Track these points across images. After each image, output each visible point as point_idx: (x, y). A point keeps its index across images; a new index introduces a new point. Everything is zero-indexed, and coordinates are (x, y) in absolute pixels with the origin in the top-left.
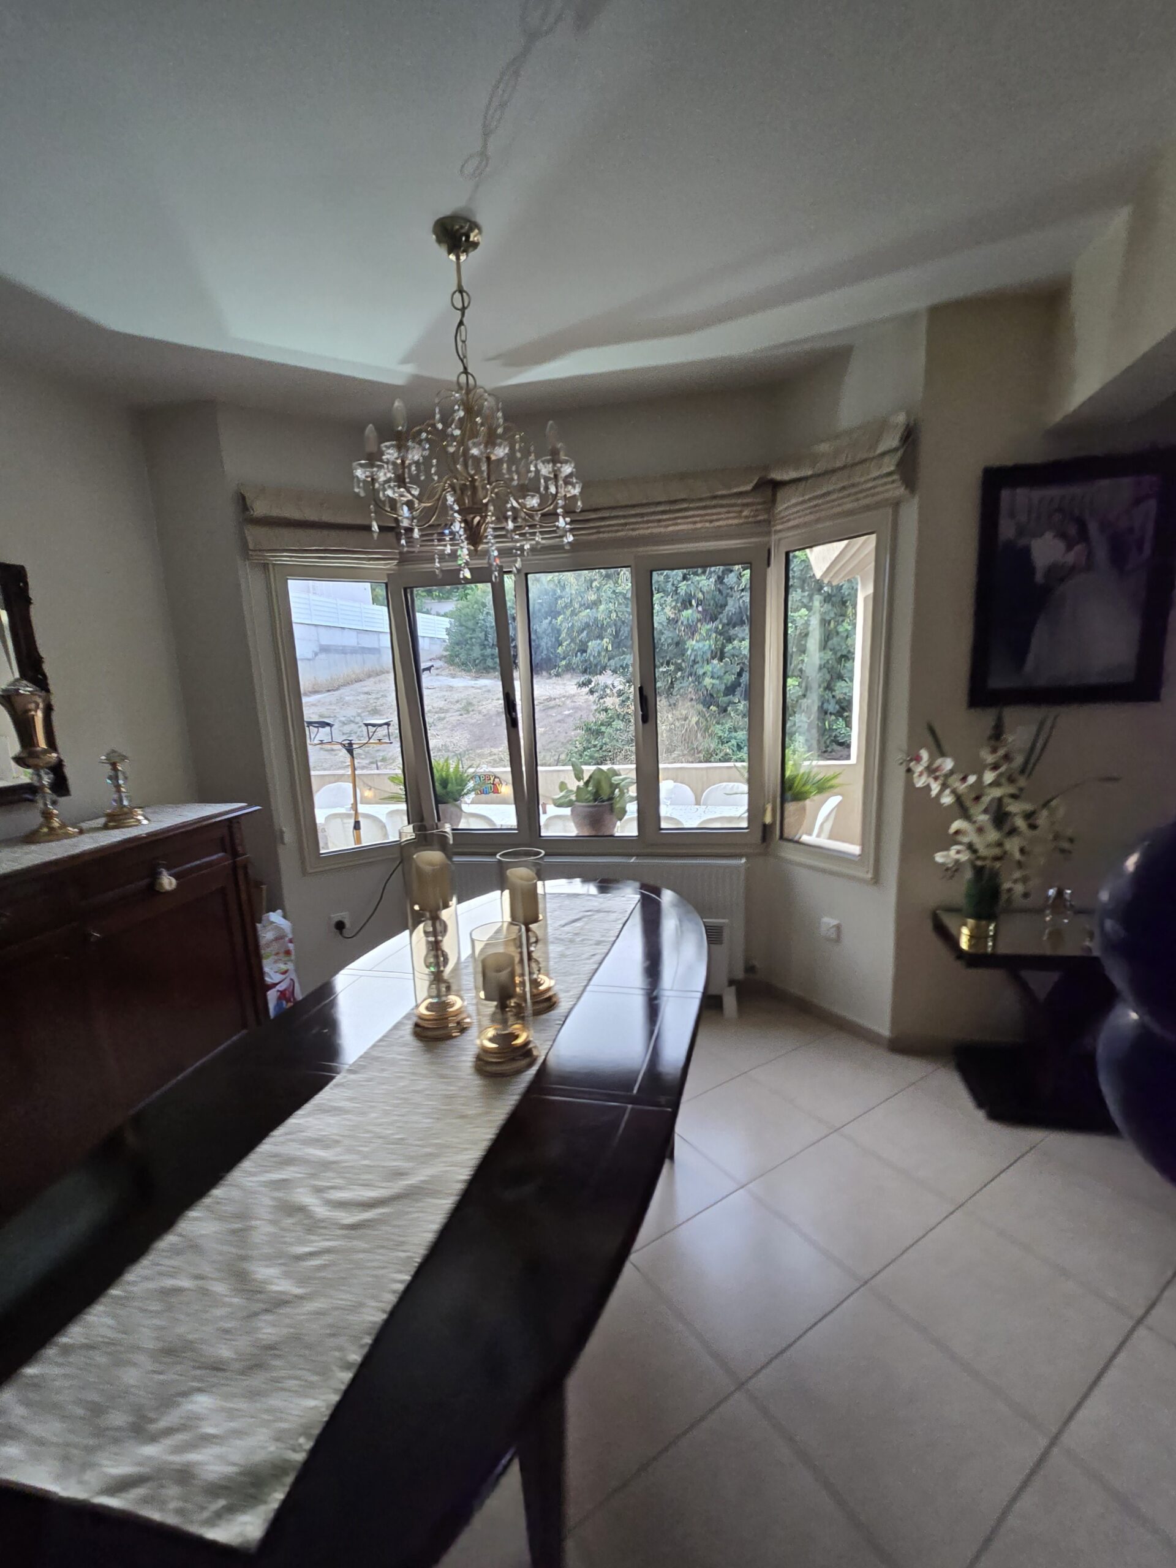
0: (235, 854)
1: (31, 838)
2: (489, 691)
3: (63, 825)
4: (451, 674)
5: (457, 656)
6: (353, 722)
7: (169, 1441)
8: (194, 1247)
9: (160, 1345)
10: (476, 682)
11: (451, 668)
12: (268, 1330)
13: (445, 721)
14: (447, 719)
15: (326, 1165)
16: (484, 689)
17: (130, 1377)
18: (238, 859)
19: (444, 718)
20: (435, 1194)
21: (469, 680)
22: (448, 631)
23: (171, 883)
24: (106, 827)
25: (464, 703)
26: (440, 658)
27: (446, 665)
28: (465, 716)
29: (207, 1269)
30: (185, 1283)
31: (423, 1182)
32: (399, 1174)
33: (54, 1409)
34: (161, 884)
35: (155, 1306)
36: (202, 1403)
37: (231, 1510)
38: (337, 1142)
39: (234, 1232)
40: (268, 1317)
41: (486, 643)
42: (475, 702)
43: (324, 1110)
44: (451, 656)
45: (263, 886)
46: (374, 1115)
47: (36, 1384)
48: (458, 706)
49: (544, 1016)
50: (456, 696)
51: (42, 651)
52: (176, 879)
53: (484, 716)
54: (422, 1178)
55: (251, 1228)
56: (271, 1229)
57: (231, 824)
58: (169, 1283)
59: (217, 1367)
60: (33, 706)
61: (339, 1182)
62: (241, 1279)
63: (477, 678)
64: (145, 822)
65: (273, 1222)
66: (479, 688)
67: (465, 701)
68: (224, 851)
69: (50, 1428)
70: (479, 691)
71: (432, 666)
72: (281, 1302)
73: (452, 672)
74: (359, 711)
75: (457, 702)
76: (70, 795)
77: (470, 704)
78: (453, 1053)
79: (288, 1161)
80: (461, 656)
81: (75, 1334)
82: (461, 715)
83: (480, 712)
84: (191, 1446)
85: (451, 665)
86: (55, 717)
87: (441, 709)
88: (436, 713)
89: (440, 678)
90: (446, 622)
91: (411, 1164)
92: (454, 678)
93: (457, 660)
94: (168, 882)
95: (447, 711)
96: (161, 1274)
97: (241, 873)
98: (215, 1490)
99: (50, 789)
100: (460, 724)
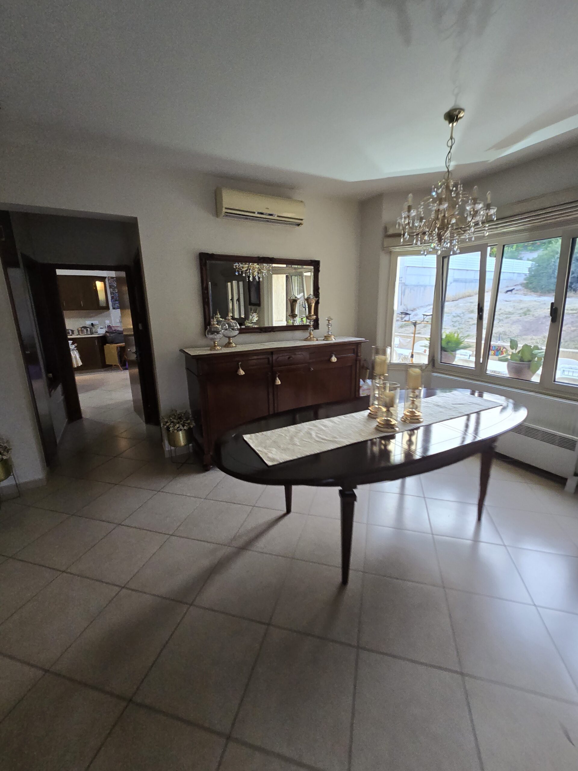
0: (357, 356)
1: (306, 340)
2: (545, 304)
3: (313, 337)
4: (524, 294)
5: (531, 283)
6: (459, 316)
7: (267, 450)
8: (289, 431)
9: (274, 440)
10: (539, 298)
11: (525, 290)
12: (290, 446)
13: (509, 319)
14: (511, 318)
15: (322, 430)
16: (542, 303)
17: (268, 441)
18: (358, 357)
19: (509, 318)
20: (337, 443)
21: (535, 297)
22: (530, 270)
23: (335, 360)
24: (324, 340)
25: (525, 310)
26: (521, 284)
27: (523, 288)
28: (523, 317)
29: (288, 435)
30: (283, 435)
31: (338, 441)
32: (336, 438)
33: (257, 439)
34: (332, 359)
35: (277, 436)
36: (274, 449)
37: (269, 461)
38: (328, 427)
39: (296, 432)
40: (291, 445)
41: (553, 275)
42: (532, 310)
43: (331, 421)
44: (527, 283)
45: (368, 370)
46: (341, 426)
47: (257, 436)
48: (521, 311)
49: (411, 424)
50: (522, 306)
51: (320, 286)
52: (337, 359)
53: (535, 317)
54: (339, 440)
55: (300, 433)
56: (303, 435)
57: (358, 344)
58: (282, 434)
59: (280, 447)
60: (312, 302)
61: (322, 434)
62: (292, 438)
63: (540, 296)
64: (334, 340)
65: (304, 434)
66: (539, 302)
67: (526, 309)
68: (354, 353)
69: (256, 442)
70: (538, 303)
71: (514, 289)
72: (295, 445)
73: (525, 292)
74: (464, 311)
75: (521, 309)
76: (318, 329)
77: (529, 310)
78: (372, 422)
79: (316, 426)
80: (534, 283)
81: (264, 433)
82: (521, 316)
83: (533, 316)
84: (269, 452)
85: (526, 288)
86: (320, 306)
87: (509, 312)
88: (506, 314)
89: (517, 295)
90: (529, 264)
91: (338, 437)
92: (525, 295)
93: (530, 286)
94: (334, 359)
95: (513, 314)
96: (281, 432)
97: (358, 362)
98: (268, 457)
99: (313, 326)
100: (518, 321)
